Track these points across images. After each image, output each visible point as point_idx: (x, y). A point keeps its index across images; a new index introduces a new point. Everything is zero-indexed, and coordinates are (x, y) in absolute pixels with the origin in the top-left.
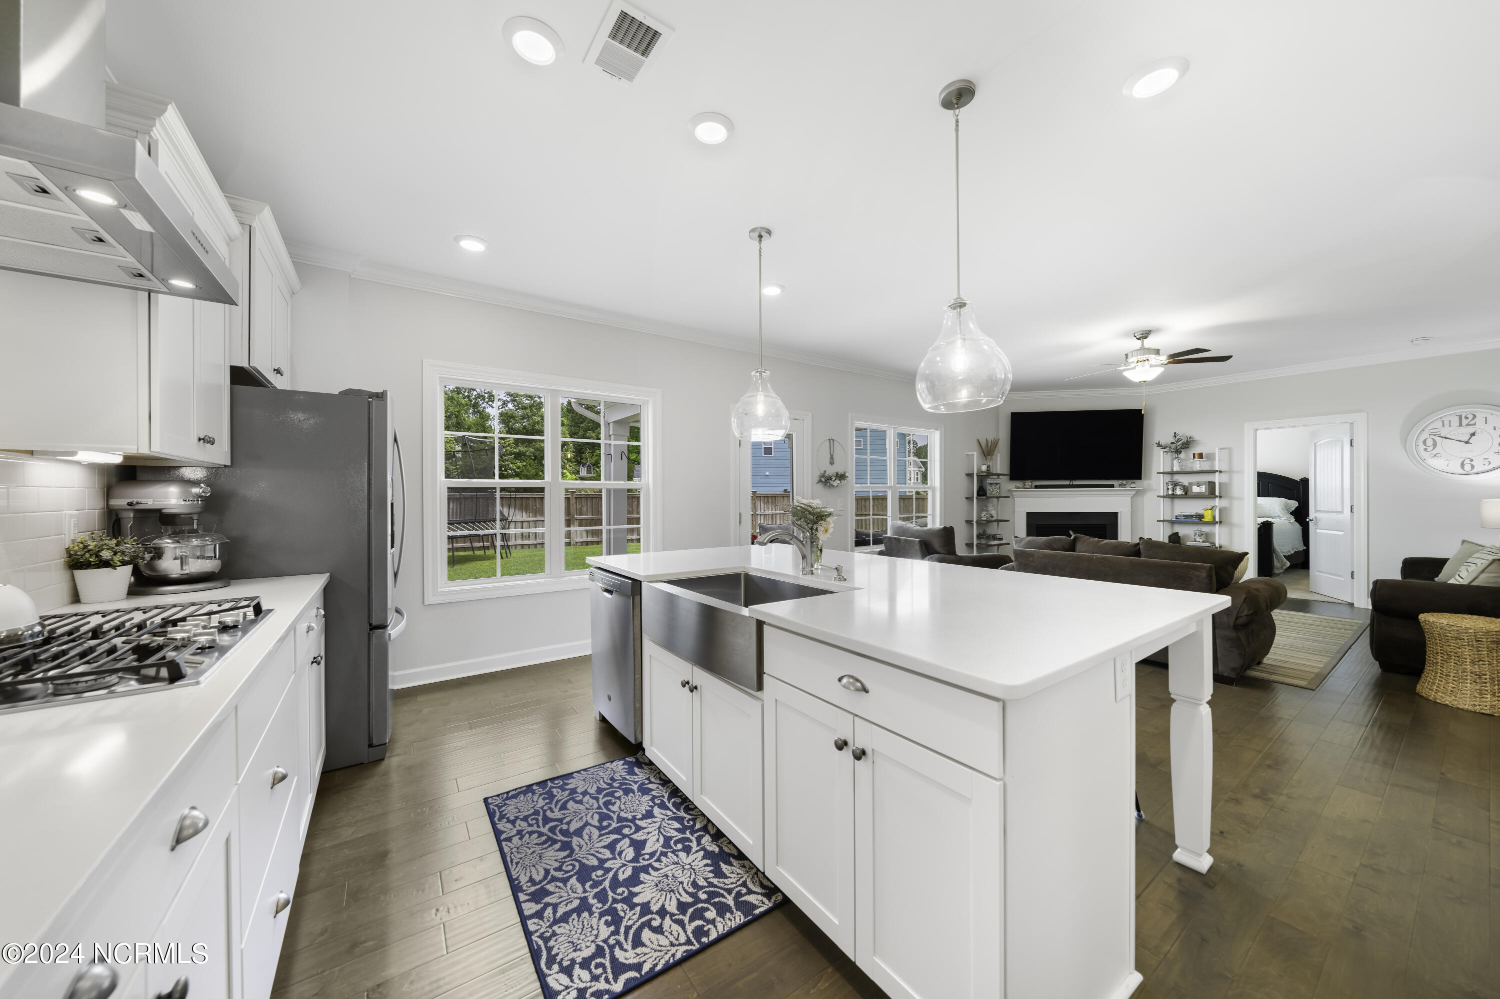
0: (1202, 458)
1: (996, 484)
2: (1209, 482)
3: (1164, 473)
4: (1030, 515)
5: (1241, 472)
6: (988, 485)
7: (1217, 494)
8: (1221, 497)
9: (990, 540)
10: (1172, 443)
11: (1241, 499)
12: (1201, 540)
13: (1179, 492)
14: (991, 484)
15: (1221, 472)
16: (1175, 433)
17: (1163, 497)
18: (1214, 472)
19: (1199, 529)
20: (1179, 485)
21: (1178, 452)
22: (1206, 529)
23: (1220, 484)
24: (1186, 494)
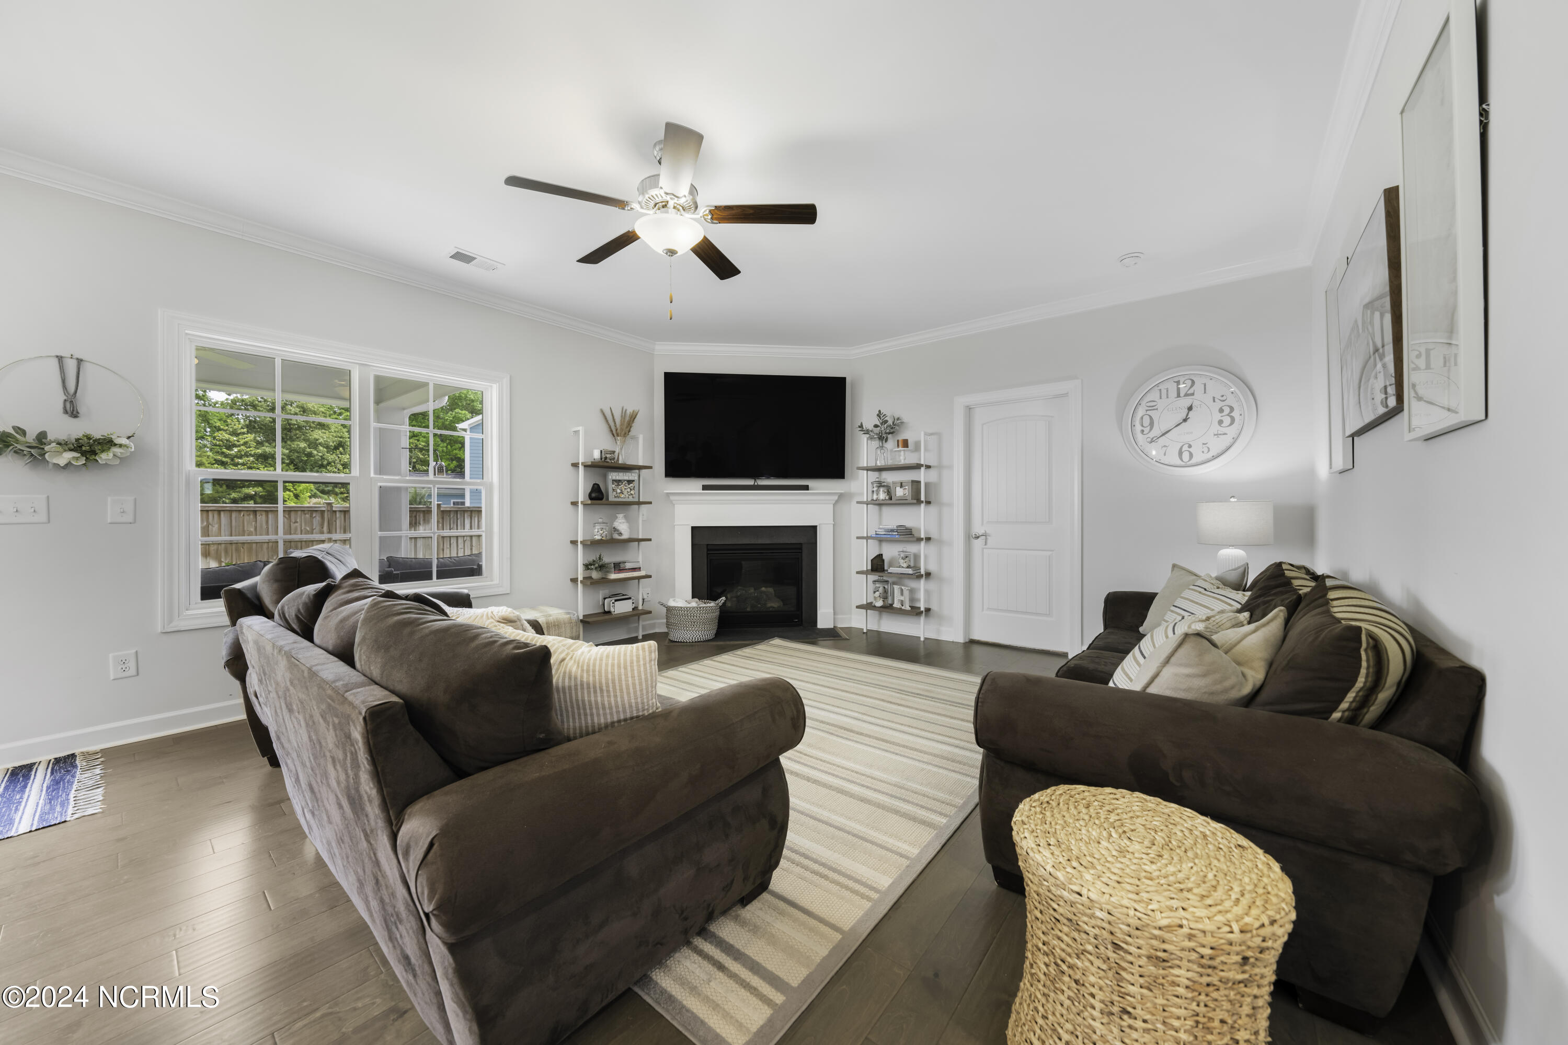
0: (907, 447)
1: (630, 482)
2: (913, 481)
3: (868, 469)
4: (696, 531)
5: (950, 467)
6: (610, 483)
7: (923, 498)
8: (928, 503)
9: (609, 572)
10: (876, 426)
11: (950, 505)
12: (905, 565)
13: (882, 496)
14: (618, 482)
15: (928, 467)
16: (880, 411)
17: (867, 503)
18: (918, 467)
19: (905, 549)
20: (884, 486)
21: (882, 438)
22: (912, 548)
23: (927, 485)
24: (891, 499)
